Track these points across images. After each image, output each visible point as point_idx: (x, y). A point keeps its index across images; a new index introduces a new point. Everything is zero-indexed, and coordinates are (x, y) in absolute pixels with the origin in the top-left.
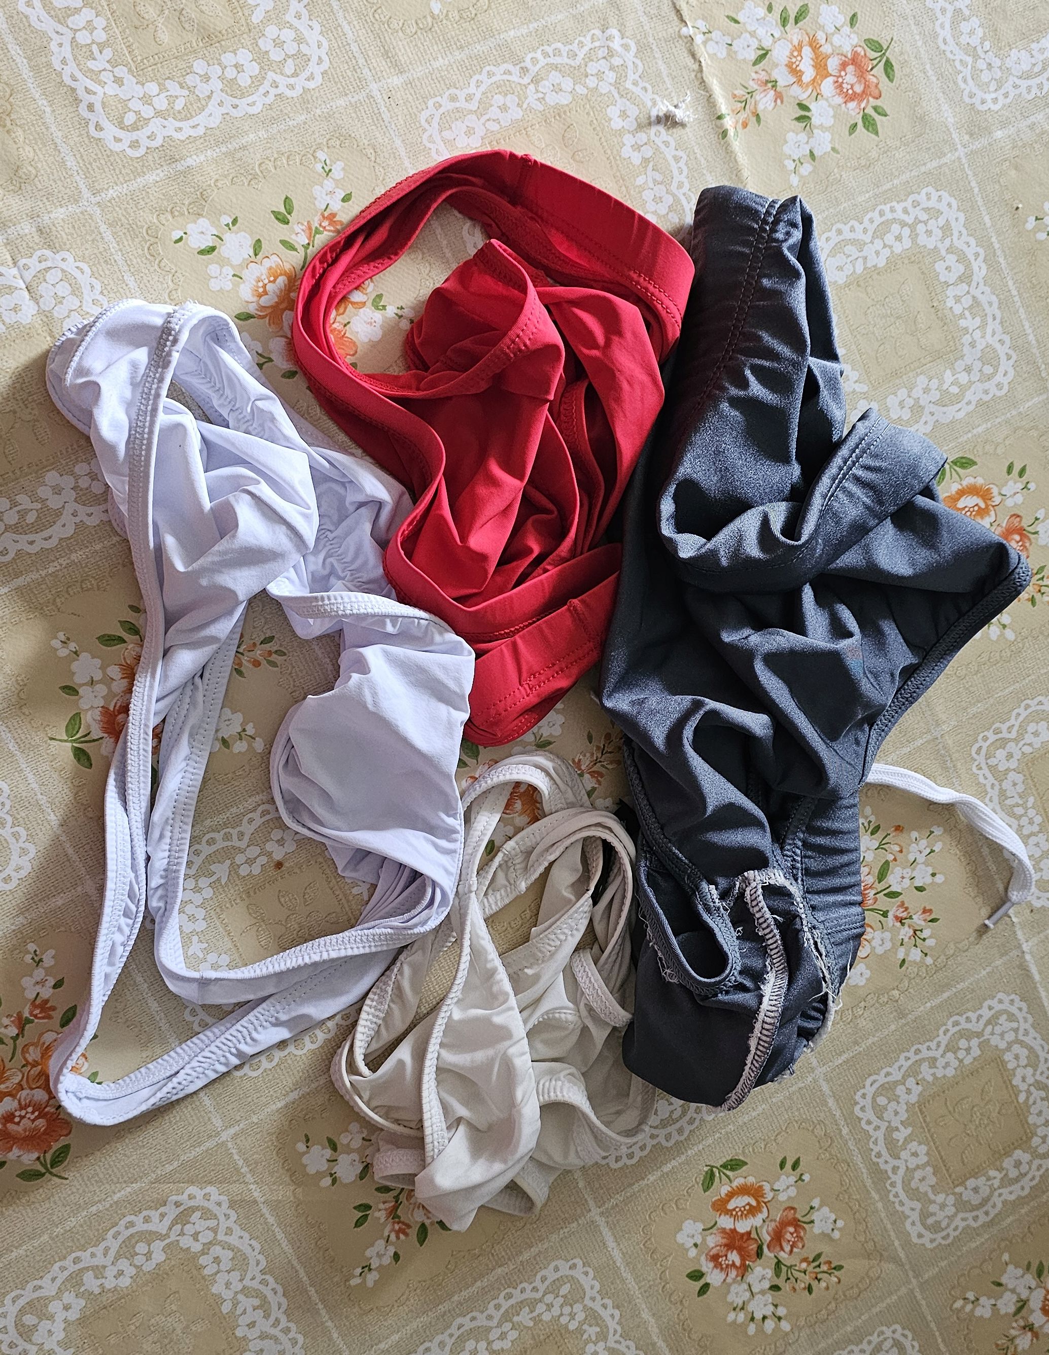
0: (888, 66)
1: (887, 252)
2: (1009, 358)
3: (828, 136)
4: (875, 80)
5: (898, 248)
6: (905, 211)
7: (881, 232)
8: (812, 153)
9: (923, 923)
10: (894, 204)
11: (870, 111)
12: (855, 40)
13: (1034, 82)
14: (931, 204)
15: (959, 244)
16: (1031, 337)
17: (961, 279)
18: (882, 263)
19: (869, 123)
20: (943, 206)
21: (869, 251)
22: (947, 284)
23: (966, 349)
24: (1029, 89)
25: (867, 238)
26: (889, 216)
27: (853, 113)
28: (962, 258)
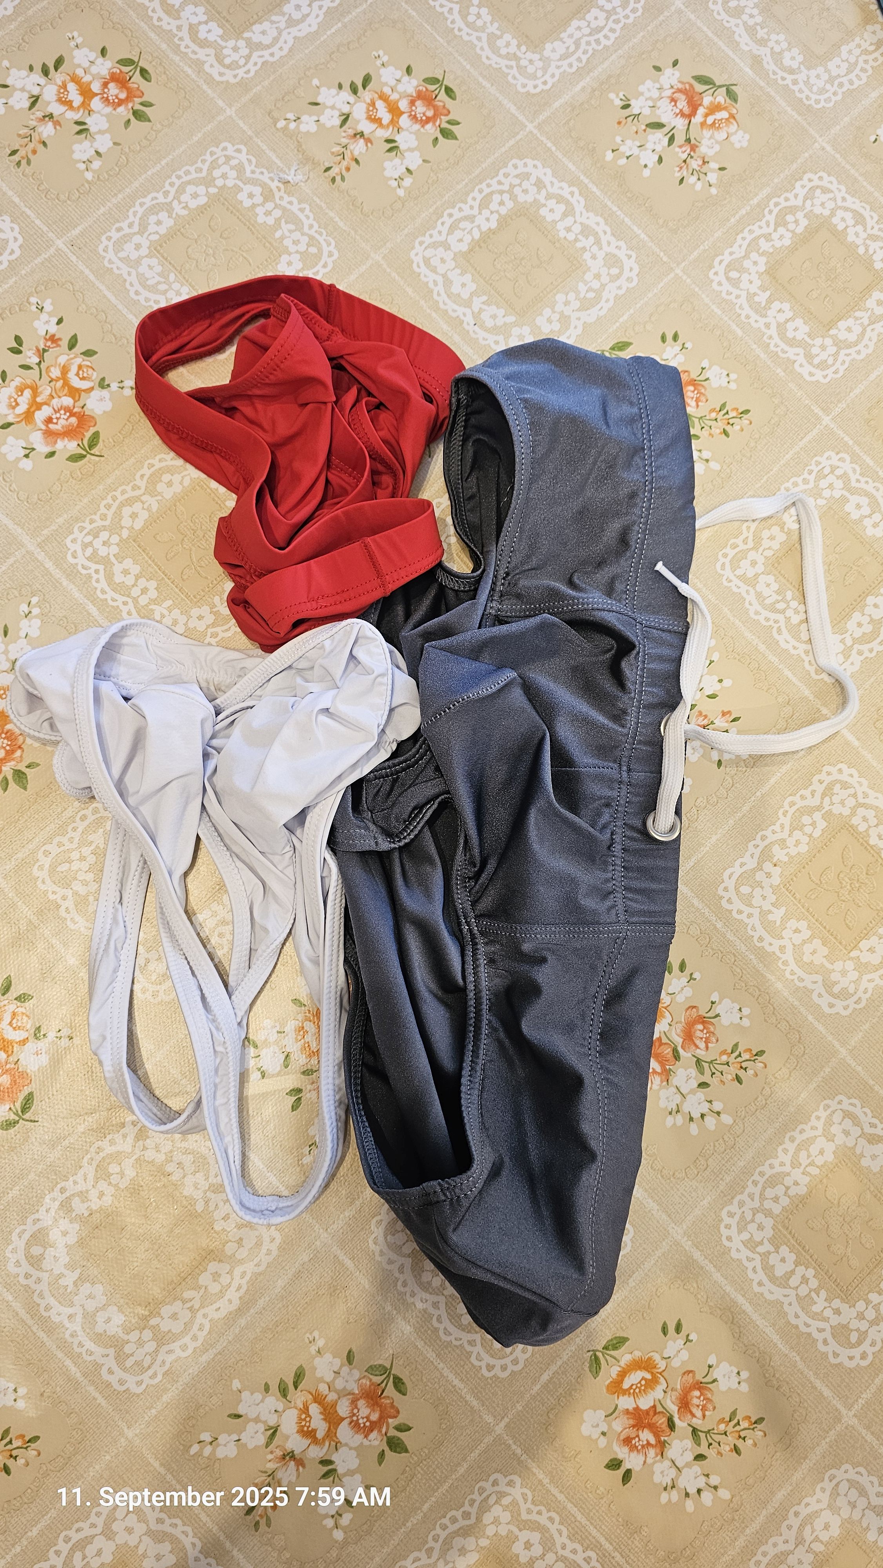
0: (449, 91)
1: (495, 216)
2: (630, 257)
3: (417, 154)
4: (441, 104)
5: (503, 211)
6: (500, 183)
7: (485, 203)
8: (408, 170)
9: (726, 725)
10: (488, 181)
11: (444, 125)
12: (415, 82)
13: (572, 59)
14: (518, 171)
15: (554, 190)
16: (643, 236)
17: (565, 215)
18: (493, 225)
19: (446, 134)
20: (529, 169)
21: (480, 220)
22: (555, 222)
23: (590, 262)
24: (570, 65)
25: (475, 211)
26: (487, 191)
27: (432, 131)
28: (560, 199)
